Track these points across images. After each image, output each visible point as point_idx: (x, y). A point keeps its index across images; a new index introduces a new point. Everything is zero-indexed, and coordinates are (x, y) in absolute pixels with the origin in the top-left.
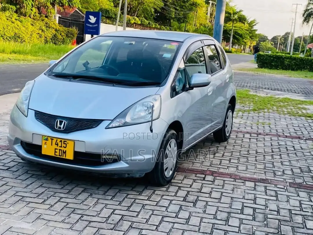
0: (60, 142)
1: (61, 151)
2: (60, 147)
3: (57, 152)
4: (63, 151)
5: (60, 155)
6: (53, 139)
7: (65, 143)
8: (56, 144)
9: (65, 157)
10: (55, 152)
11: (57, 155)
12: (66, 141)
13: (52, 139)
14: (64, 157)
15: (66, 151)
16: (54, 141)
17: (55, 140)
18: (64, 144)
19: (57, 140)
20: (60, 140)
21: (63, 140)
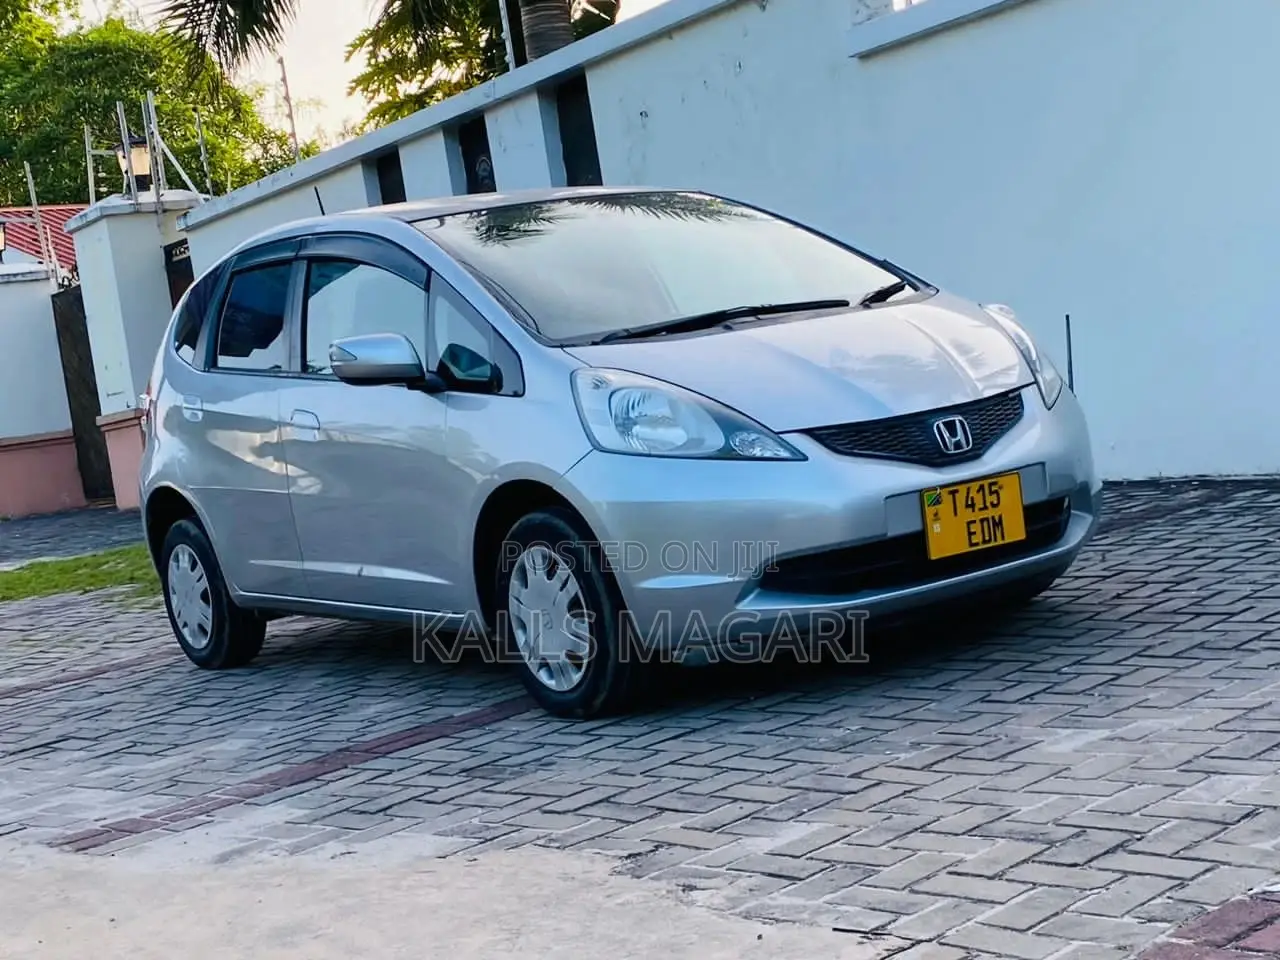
0: (978, 491)
1: (985, 524)
2: (981, 509)
3: (975, 533)
4: (993, 518)
5: (987, 538)
6: (957, 491)
7: (994, 488)
8: (967, 506)
9: (1003, 538)
10: (971, 534)
11: (977, 544)
12: (995, 483)
13: (953, 493)
14: (1000, 542)
15: (1000, 517)
16: (961, 498)
17: (962, 489)
18: (991, 493)
19: (968, 489)
20: (975, 486)
21: (986, 483)
